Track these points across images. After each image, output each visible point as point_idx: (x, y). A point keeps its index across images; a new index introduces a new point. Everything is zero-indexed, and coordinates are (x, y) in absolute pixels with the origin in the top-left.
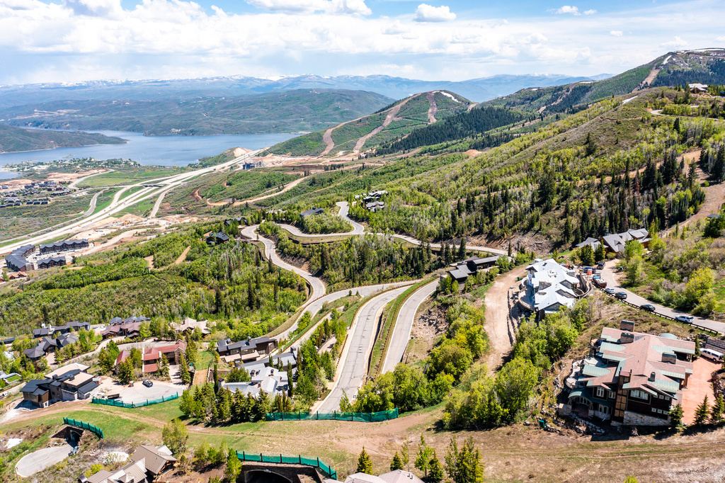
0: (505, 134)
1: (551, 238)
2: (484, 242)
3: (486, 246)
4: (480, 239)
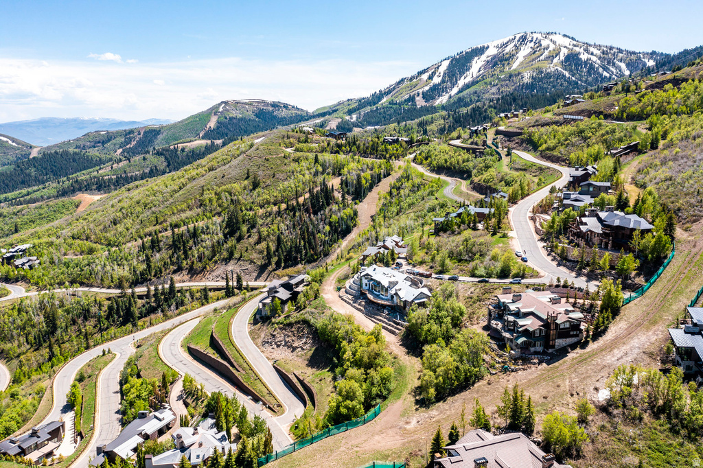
0: (95, 177)
1: (255, 263)
2: (187, 277)
3: (190, 281)
4: (182, 275)
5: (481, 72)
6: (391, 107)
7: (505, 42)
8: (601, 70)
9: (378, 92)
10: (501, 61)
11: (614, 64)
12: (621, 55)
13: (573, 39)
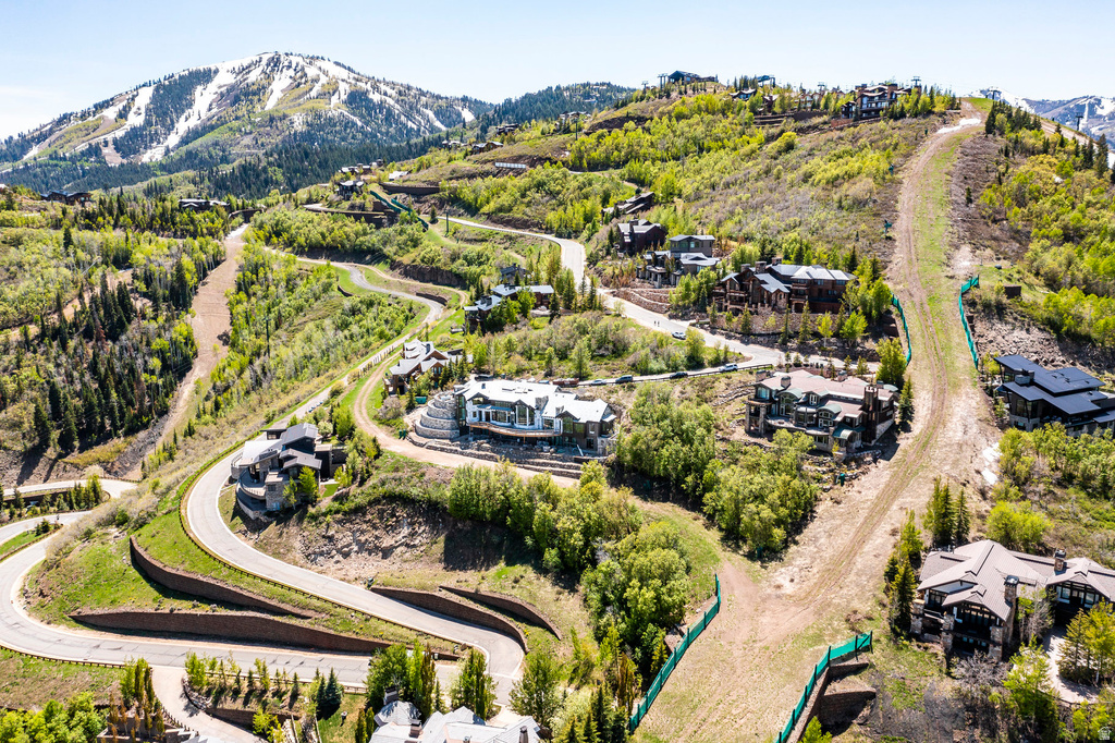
1: (7, 449)
5: (214, 111)
6: (56, 165)
7: (245, 65)
8: (403, 118)
9: (16, 137)
10: (247, 94)
11: (418, 111)
12: (423, 99)
13: (349, 69)
